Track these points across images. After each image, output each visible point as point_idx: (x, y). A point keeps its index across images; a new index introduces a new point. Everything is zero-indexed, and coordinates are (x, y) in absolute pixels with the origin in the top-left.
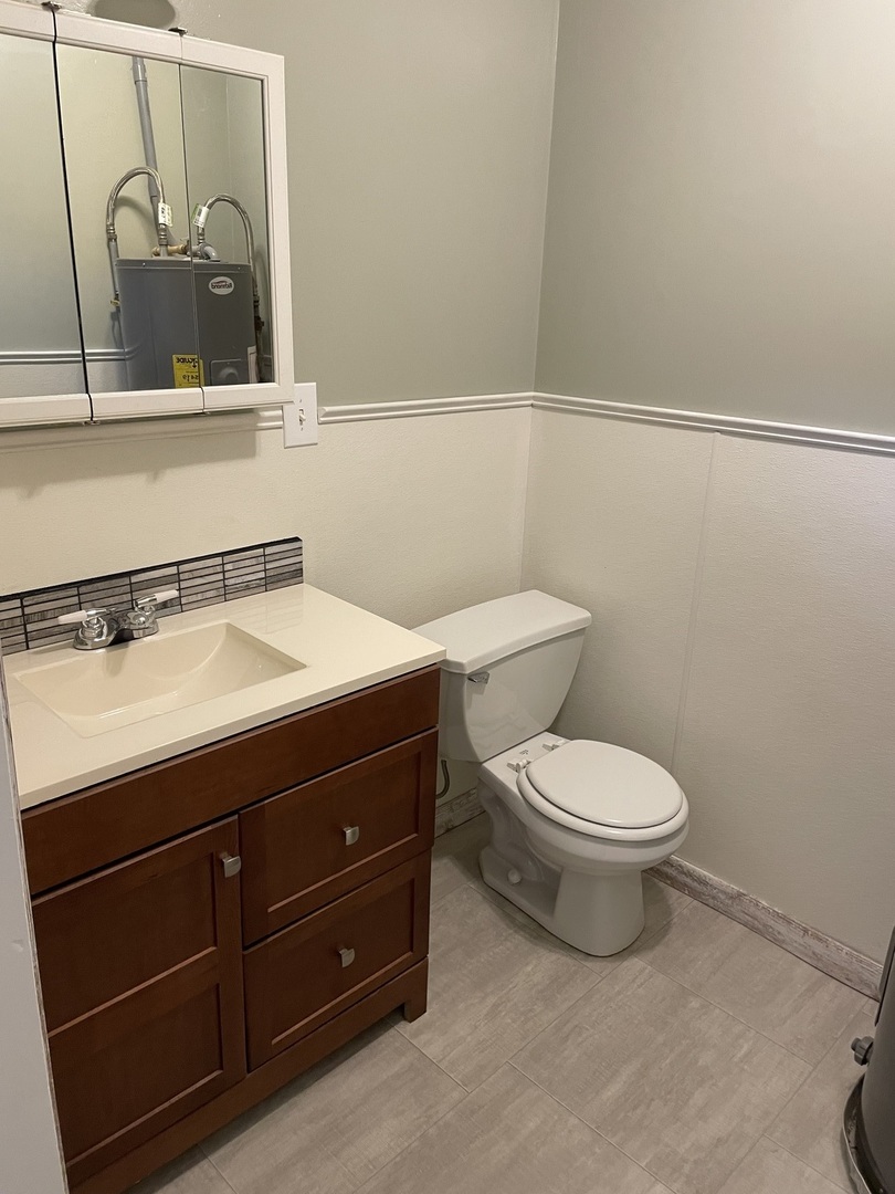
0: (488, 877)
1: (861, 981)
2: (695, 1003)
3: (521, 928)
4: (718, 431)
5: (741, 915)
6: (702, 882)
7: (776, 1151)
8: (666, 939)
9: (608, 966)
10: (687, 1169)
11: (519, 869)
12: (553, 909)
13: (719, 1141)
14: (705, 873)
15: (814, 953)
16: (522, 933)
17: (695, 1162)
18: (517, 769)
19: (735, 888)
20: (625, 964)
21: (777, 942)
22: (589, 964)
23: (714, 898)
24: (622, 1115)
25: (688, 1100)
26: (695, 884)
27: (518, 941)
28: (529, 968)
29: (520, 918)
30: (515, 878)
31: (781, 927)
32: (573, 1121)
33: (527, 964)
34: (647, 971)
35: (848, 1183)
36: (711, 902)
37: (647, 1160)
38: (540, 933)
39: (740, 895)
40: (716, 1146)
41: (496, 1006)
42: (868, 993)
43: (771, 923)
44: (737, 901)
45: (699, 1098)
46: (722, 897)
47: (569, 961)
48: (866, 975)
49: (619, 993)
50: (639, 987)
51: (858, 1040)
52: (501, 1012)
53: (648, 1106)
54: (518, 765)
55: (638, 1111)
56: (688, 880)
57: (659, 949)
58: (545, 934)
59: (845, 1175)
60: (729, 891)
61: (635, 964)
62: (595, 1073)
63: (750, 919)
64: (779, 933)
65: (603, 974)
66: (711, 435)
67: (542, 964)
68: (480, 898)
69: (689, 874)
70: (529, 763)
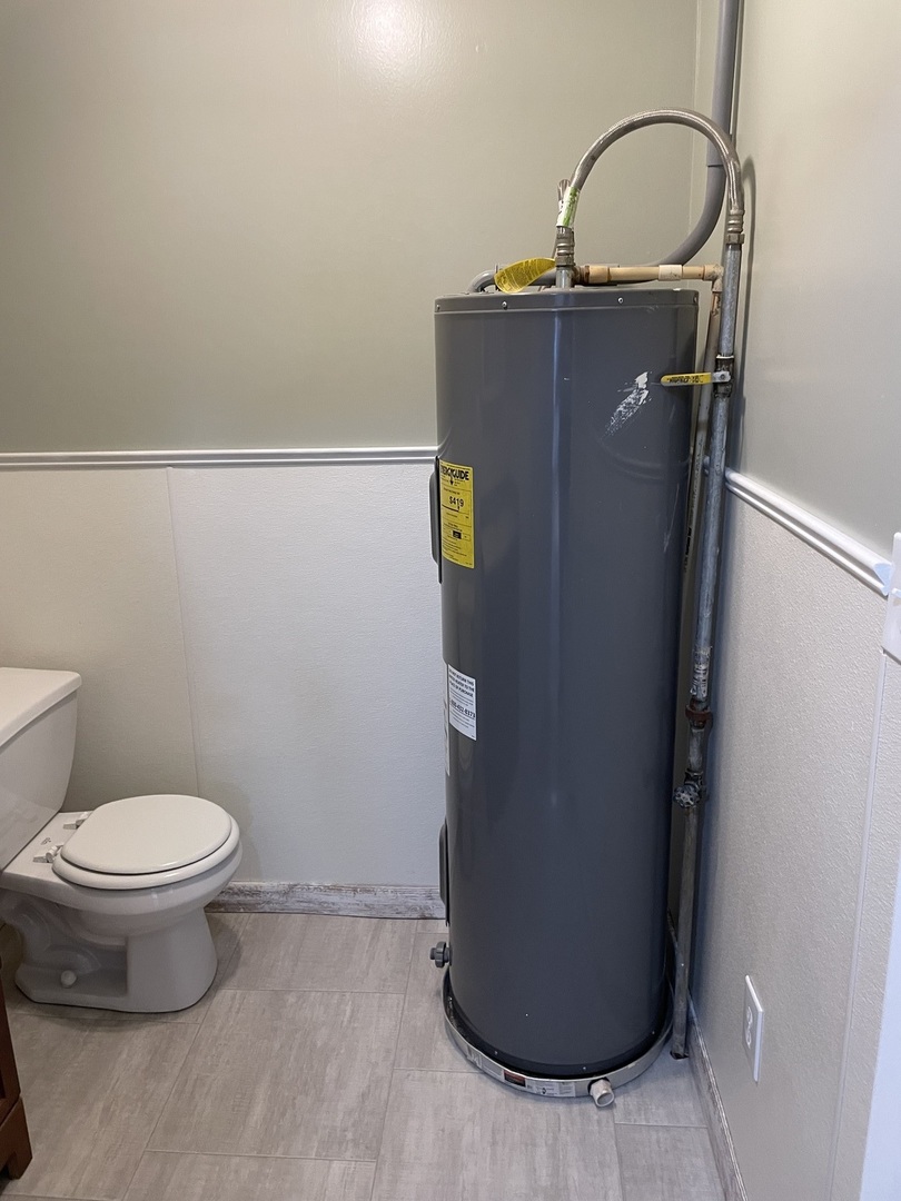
0: (36, 994)
1: (409, 909)
2: (291, 999)
3: (97, 1024)
4: (170, 465)
5: (297, 906)
6: (254, 893)
7: (409, 1075)
8: (242, 959)
9: (202, 1010)
10: (350, 1135)
11: (70, 968)
12: (126, 986)
13: (364, 1096)
14: (256, 883)
15: (366, 905)
16: (100, 1029)
17: (353, 1125)
18: (48, 859)
19: (285, 883)
20: (215, 1000)
21: (334, 913)
22: (182, 1019)
23: (268, 903)
24: (275, 1127)
25: (323, 1080)
26: (249, 898)
27: (100, 1036)
28: (124, 1056)
29: (90, 1016)
30: (69, 979)
31: (334, 898)
32: (235, 1160)
33: (120, 1054)
34: (237, 997)
35: (468, 1066)
36: (267, 908)
37: (315, 1150)
38: (119, 1019)
39: (292, 887)
40: (363, 1102)
41: (106, 1109)
42: (416, 916)
43: (323, 898)
44: (291, 894)
45: (331, 1072)
46: (276, 897)
47: (161, 1027)
48: (411, 902)
49: (221, 1029)
50: (238, 1013)
51: (433, 949)
52: (114, 1111)
53: (294, 1105)
54: (48, 854)
55: (287, 1116)
56: (241, 898)
57: (240, 972)
58: (124, 1017)
59: (465, 1062)
60: (281, 888)
61: (225, 995)
62: (233, 1110)
63: (305, 904)
64: (333, 904)
65: (200, 1020)
66: (163, 470)
67: (136, 1045)
68: (36, 1019)
69: (241, 892)
70: (59, 848)
